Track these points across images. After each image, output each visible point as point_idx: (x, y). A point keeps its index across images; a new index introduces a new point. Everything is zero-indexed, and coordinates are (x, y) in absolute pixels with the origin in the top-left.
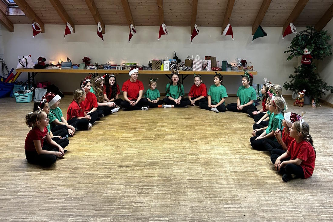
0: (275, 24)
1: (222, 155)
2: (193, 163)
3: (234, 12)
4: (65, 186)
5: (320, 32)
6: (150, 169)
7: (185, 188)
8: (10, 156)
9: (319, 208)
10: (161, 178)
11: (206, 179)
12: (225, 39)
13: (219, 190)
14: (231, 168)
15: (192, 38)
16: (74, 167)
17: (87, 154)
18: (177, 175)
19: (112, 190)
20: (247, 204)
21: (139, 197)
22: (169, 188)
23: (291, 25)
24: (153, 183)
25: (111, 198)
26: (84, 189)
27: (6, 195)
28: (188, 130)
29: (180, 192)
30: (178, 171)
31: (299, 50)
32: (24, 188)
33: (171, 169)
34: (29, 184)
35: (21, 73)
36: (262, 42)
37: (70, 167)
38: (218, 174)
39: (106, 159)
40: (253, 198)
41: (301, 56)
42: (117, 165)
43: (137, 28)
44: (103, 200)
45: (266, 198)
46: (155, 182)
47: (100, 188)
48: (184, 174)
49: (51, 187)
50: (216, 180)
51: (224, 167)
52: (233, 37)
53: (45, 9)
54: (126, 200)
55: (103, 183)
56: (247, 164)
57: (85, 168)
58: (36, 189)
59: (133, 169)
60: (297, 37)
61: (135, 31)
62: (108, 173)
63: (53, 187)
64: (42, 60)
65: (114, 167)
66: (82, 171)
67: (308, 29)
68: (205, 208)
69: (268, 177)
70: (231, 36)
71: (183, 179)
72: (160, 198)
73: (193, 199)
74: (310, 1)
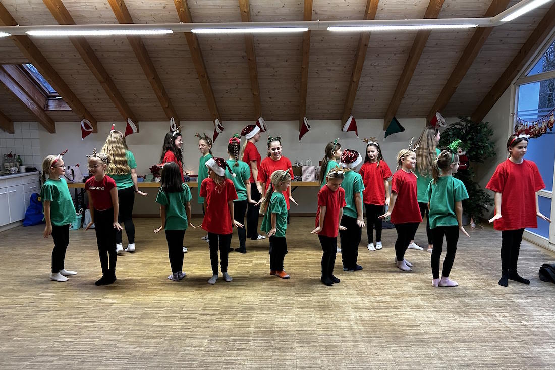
0: (417, 115)
1: (344, 297)
2: (303, 308)
3: (358, 99)
4: (128, 343)
5: (478, 124)
6: (244, 317)
7: (293, 342)
8: (51, 303)
9: (478, 367)
10: (258, 330)
11: (322, 329)
12: (346, 137)
13: (340, 344)
14: (357, 314)
15: (301, 136)
16: (140, 316)
17: (157, 298)
18: (281, 325)
19: (192, 346)
20: (378, 363)
21: (230, 356)
22: (270, 342)
23: (438, 116)
24: (249, 336)
25: (191, 357)
26: (153, 346)
27: (47, 355)
28: (296, 264)
29: (286, 348)
30: (283, 319)
32: (70, 345)
33: (273, 318)
34: (78, 340)
36: (399, 140)
37: (135, 316)
38: (338, 323)
39: (183, 304)
40: (387, 355)
42: (198, 312)
43: (225, 124)
44: (179, 360)
45: (404, 354)
46: (252, 335)
47: (176, 344)
48: (292, 323)
49: (108, 343)
50: (336, 331)
51: (347, 313)
52: (357, 134)
53: (98, 101)
54: (212, 360)
55: (180, 337)
56: (378, 308)
57: (154, 318)
58: (88, 347)
59: (221, 318)
60: (447, 131)
61: (222, 129)
62: (186, 323)
63: (111, 343)
65: (194, 315)
66: (151, 321)
67: (461, 121)
69: (408, 326)
70: (355, 132)
71: (290, 331)
72: (259, 356)
73: (304, 357)
74: (463, 81)
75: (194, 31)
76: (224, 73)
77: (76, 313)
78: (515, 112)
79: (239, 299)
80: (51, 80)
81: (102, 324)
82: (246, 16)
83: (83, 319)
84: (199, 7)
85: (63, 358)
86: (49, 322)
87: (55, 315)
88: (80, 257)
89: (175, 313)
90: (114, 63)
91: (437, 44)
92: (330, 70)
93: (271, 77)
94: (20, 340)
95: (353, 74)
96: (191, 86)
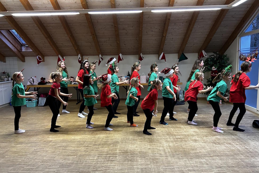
0: (193, 52)
1: (161, 136)
2: (142, 141)
3: (166, 44)
4: (59, 158)
5: (222, 55)
6: (114, 146)
7: (137, 157)
8: (23, 140)
10: (121, 151)
11: (151, 151)
12: (161, 62)
13: (159, 158)
14: (167, 144)
16: (65, 146)
17: (73, 138)
18: (131, 149)
19: (89, 159)
20: (178, 166)
21: (107, 164)
22: (126, 157)
23: (203, 52)
24: (116, 155)
25: (89, 164)
26: (71, 159)
27: (21, 164)
29: (134, 160)
30: (132, 147)
31: (209, 68)
32: (33, 159)
33: (127, 146)
34: (36, 157)
35: (30, 88)
36: (185, 63)
37: (62, 146)
38: (158, 148)
39: (85, 140)
40: (182, 163)
41: (211, 72)
42: (92, 144)
43: (104, 57)
44: (84, 166)
45: (190, 162)
46: (118, 154)
47: (82, 159)
48: (136, 148)
49: (50, 158)
50: (158, 152)
51: (162, 143)
52: (165, 61)
53: (45, 47)
54: (99, 166)
55: (84, 155)
57: (71, 146)
58: (41, 160)
59: (103, 146)
60: (207, 59)
61: (102, 59)
62: (86, 149)
64: (43, 79)
65: (90, 145)
66: (70, 148)
67: (214, 54)
68: (151, 169)
70: (164, 60)
71: (136, 152)
72: (121, 164)
73: (142, 164)
74: (215, 36)
75: (89, 13)
76: (103, 33)
77: (35, 145)
78: (239, 50)
79: (111, 138)
80: (23, 37)
81: (47, 150)
82: (113, 6)
83: (38, 147)
84: (91, 2)
85: (29, 165)
86: (22, 149)
87: (25, 146)
88: (37, 119)
89: (81, 144)
90: (52, 29)
91: (202, 18)
92: (152, 31)
93: (125, 35)
94: (9, 157)
95: (163, 33)
96: (88, 39)
